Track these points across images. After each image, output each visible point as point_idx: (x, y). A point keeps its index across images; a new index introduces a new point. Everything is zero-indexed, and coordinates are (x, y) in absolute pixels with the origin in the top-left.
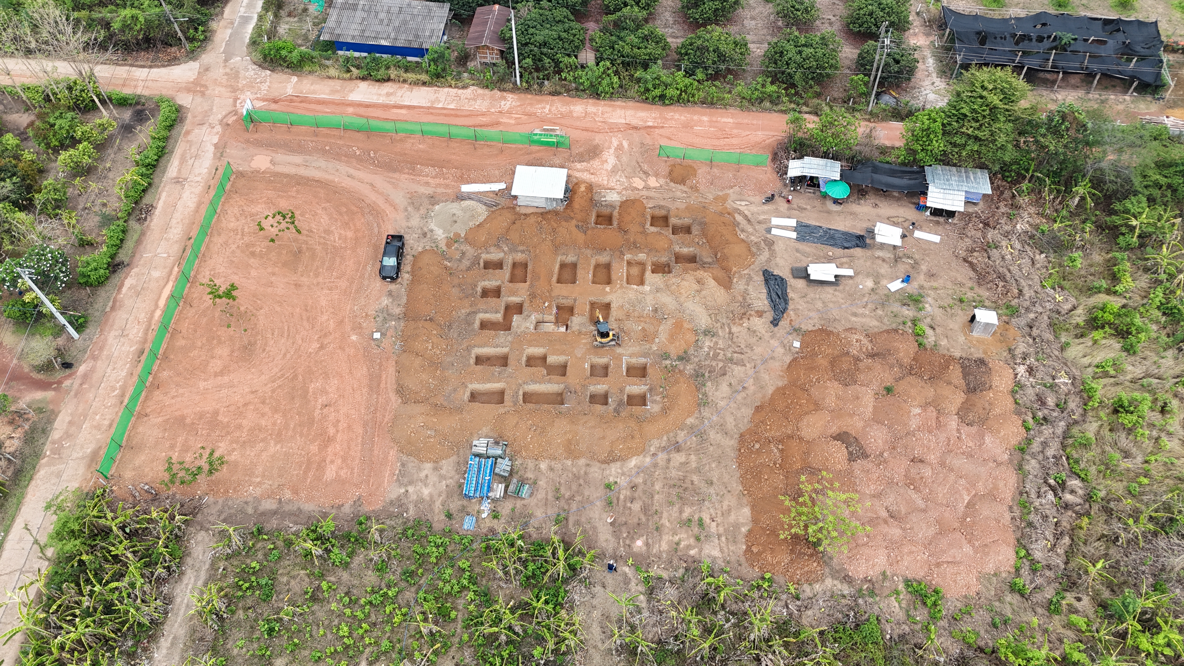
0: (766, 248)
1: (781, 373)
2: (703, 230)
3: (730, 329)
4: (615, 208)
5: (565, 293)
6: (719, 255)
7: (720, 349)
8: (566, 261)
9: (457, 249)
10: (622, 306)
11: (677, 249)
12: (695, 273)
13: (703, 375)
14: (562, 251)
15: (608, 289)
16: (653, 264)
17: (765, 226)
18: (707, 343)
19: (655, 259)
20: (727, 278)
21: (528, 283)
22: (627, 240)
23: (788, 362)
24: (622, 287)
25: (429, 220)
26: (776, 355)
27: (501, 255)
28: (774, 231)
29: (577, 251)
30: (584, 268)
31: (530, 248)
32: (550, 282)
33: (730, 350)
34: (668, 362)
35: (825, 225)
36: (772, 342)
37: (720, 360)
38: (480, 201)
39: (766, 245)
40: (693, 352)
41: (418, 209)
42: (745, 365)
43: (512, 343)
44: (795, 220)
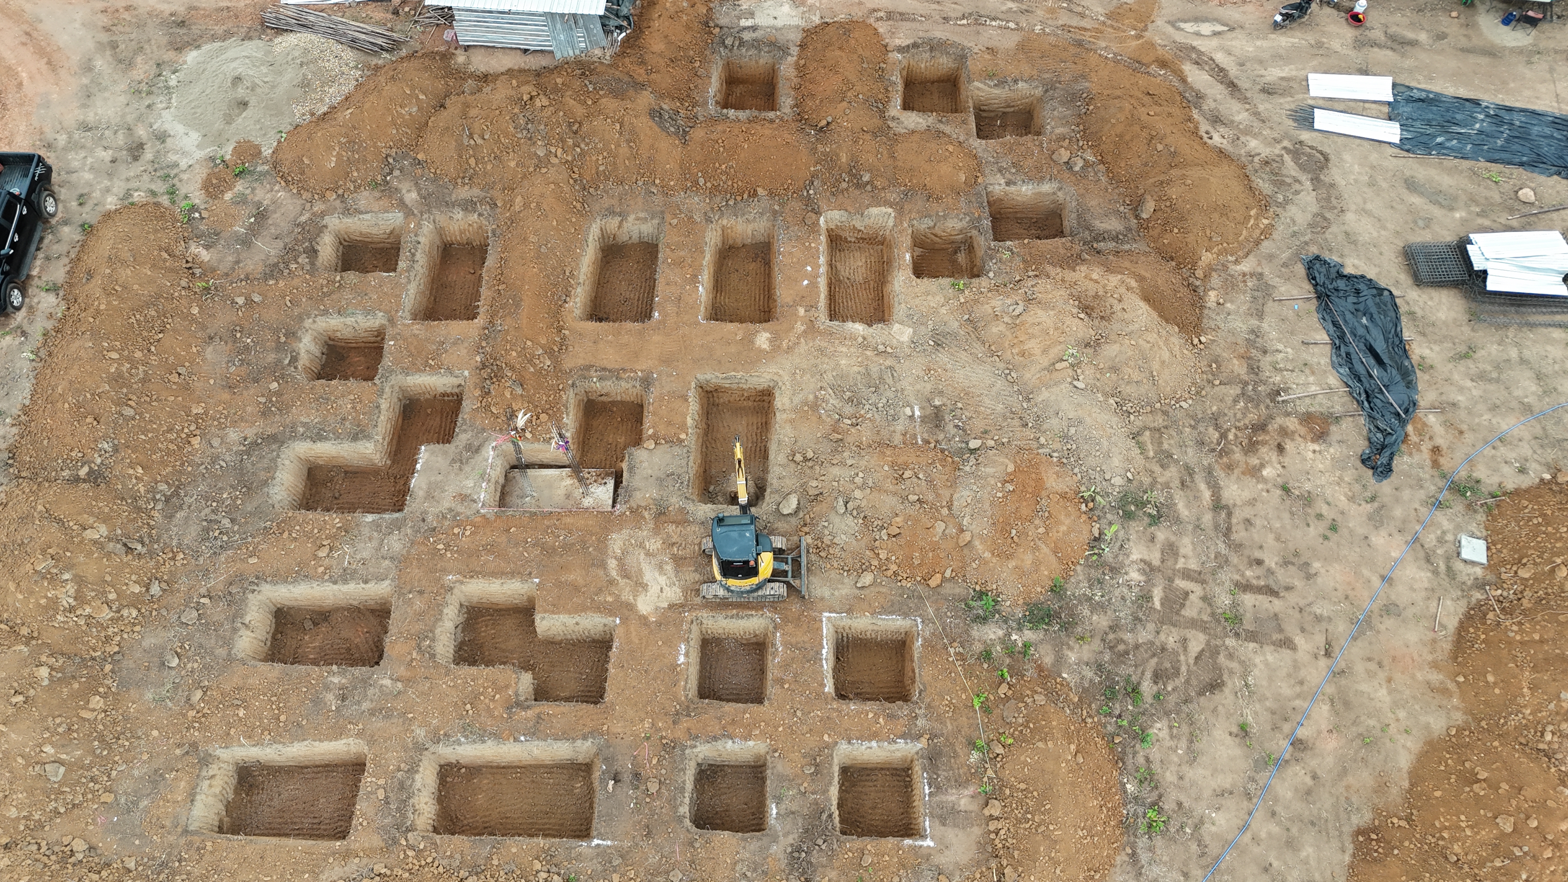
0: (1304, 178)
1: (1435, 677)
2: (1082, 118)
3: (1216, 489)
4: (784, 50)
5: (610, 357)
6: (1149, 206)
7: (1187, 574)
8: (623, 237)
9: (241, 200)
10: (814, 407)
11: (998, 185)
12: (1069, 275)
13: (1135, 690)
14: (606, 202)
15: (763, 339)
16: (918, 242)
17: (1287, 103)
18: (1137, 552)
19: (924, 225)
20: (1184, 292)
21: (479, 321)
22: (829, 160)
23: (1452, 623)
24: (812, 328)
25: (160, 101)
26: (1401, 594)
27: (395, 218)
28: (1323, 120)
29: (658, 199)
30: (679, 263)
31: (496, 193)
32: (556, 314)
33: (1227, 576)
34: (992, 632)
35: (1490, 97)
36: (1379, 539)
37: (1194, 624)
38: (334, 34)
39: (1302, 168)
40: (1084, 589)
41: (125, 63)
42: (1287, 644)
43: (402, 562)
44: (1388, 81)
